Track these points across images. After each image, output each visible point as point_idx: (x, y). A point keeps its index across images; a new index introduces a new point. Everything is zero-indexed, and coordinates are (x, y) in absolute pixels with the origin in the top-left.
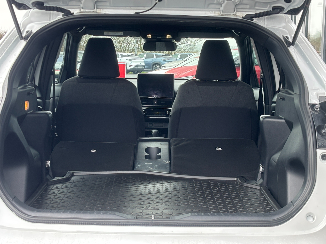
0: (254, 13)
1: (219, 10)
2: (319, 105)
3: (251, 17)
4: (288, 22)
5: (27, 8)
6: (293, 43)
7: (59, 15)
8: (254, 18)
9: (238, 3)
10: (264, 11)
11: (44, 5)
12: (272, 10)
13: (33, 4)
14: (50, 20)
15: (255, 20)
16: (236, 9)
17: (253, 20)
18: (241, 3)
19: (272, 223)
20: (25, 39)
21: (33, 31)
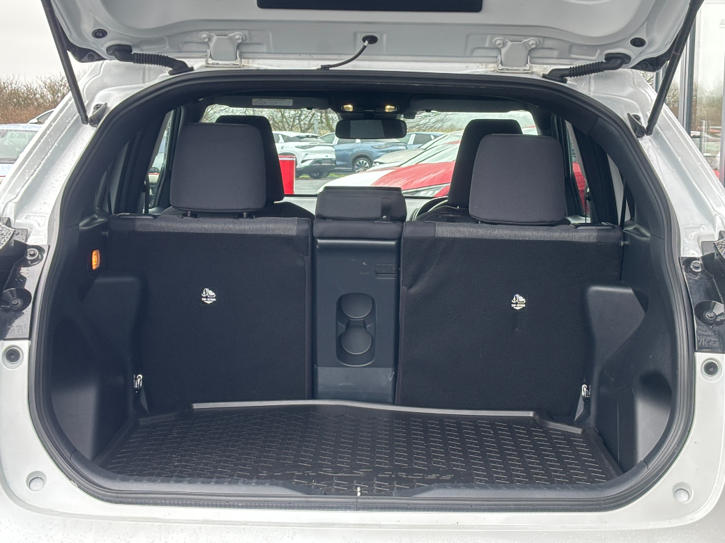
0: (568, 67)
1: (494, 60)
2: (701, 259)
3: (561, 75)
4: (640, 85)
5: (96, 57)
6: (649, 131)
7: (162, 72)
8: (568, 78)
9: (534, 46)
10: (588, 63)
11: (131, 51)
12: (604, 61)
13: (108, 49)
14: (144, 82)
15: (571, 82)
16: (531, 58)
17: (565, 81)
18: (540, 46)
19: (604, 504)
20: (93, 122)
21: (109, 105)
